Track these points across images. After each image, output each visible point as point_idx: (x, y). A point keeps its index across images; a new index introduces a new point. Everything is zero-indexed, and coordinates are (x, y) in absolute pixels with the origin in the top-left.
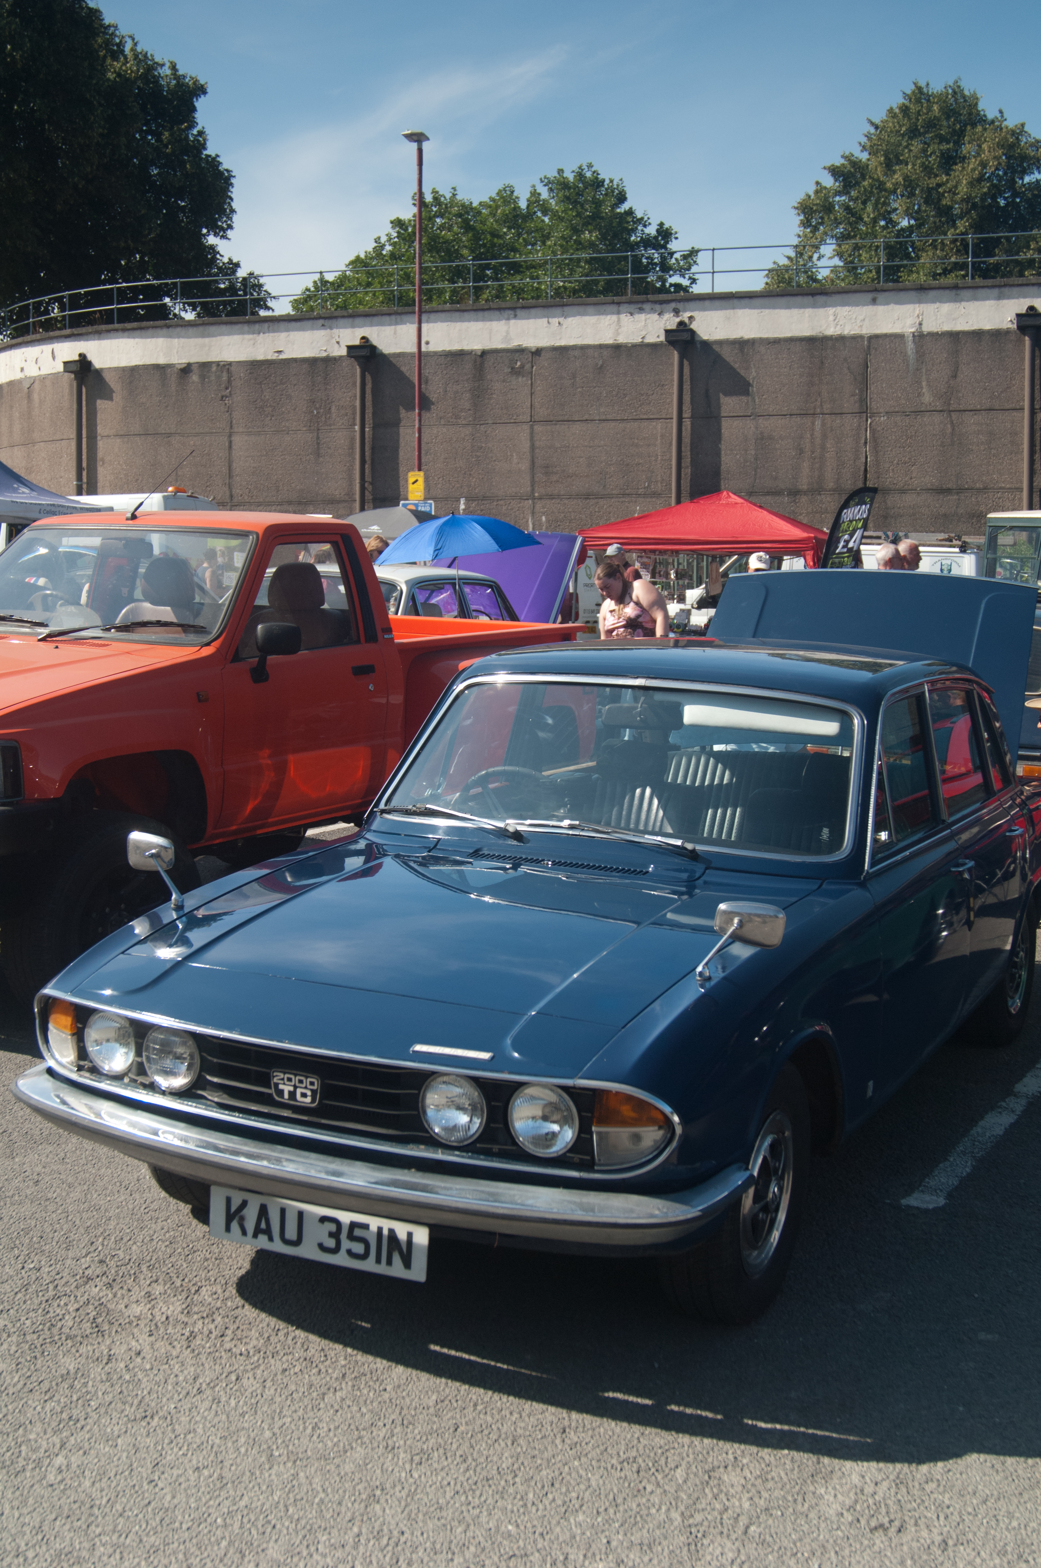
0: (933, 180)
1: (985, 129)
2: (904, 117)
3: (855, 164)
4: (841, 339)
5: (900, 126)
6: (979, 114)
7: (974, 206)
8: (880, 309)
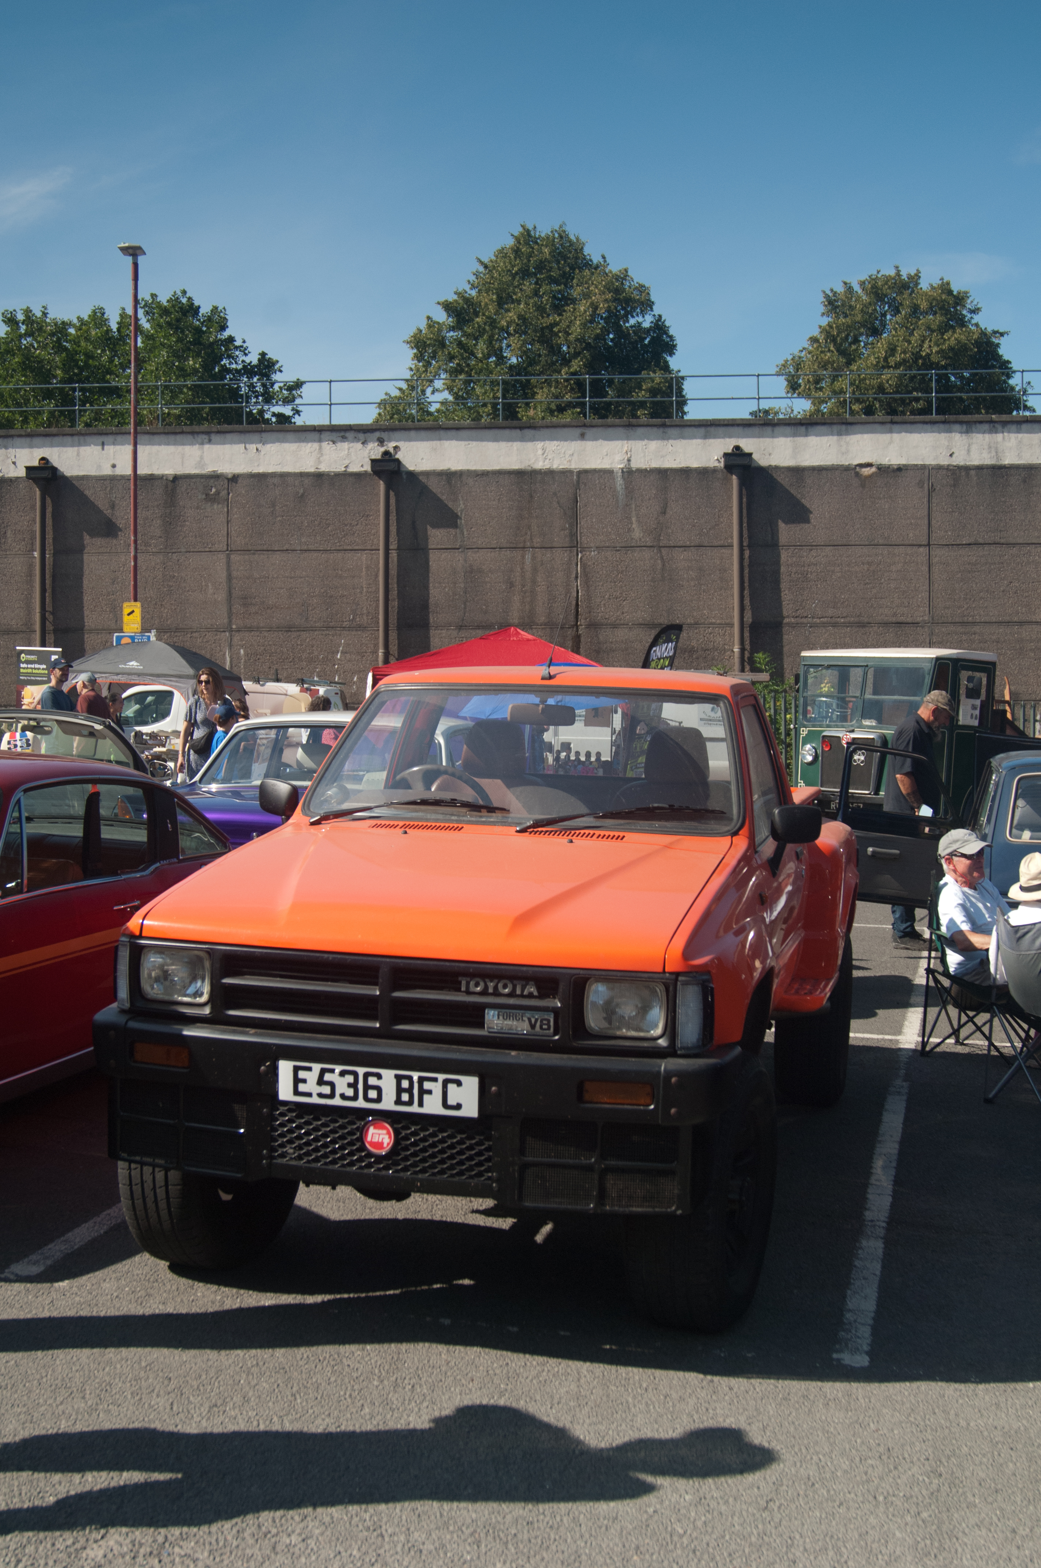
0: (546, 319)
1: (593, 274)
2: (515, 258)
3: (468, 301)
4: (550, 473)
5: (513, 266)
6: (585, 259)
7: (588, 347)
8: (589, 445)
